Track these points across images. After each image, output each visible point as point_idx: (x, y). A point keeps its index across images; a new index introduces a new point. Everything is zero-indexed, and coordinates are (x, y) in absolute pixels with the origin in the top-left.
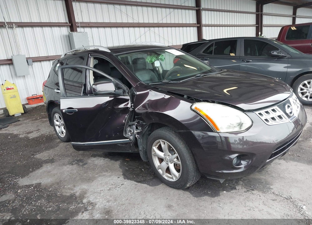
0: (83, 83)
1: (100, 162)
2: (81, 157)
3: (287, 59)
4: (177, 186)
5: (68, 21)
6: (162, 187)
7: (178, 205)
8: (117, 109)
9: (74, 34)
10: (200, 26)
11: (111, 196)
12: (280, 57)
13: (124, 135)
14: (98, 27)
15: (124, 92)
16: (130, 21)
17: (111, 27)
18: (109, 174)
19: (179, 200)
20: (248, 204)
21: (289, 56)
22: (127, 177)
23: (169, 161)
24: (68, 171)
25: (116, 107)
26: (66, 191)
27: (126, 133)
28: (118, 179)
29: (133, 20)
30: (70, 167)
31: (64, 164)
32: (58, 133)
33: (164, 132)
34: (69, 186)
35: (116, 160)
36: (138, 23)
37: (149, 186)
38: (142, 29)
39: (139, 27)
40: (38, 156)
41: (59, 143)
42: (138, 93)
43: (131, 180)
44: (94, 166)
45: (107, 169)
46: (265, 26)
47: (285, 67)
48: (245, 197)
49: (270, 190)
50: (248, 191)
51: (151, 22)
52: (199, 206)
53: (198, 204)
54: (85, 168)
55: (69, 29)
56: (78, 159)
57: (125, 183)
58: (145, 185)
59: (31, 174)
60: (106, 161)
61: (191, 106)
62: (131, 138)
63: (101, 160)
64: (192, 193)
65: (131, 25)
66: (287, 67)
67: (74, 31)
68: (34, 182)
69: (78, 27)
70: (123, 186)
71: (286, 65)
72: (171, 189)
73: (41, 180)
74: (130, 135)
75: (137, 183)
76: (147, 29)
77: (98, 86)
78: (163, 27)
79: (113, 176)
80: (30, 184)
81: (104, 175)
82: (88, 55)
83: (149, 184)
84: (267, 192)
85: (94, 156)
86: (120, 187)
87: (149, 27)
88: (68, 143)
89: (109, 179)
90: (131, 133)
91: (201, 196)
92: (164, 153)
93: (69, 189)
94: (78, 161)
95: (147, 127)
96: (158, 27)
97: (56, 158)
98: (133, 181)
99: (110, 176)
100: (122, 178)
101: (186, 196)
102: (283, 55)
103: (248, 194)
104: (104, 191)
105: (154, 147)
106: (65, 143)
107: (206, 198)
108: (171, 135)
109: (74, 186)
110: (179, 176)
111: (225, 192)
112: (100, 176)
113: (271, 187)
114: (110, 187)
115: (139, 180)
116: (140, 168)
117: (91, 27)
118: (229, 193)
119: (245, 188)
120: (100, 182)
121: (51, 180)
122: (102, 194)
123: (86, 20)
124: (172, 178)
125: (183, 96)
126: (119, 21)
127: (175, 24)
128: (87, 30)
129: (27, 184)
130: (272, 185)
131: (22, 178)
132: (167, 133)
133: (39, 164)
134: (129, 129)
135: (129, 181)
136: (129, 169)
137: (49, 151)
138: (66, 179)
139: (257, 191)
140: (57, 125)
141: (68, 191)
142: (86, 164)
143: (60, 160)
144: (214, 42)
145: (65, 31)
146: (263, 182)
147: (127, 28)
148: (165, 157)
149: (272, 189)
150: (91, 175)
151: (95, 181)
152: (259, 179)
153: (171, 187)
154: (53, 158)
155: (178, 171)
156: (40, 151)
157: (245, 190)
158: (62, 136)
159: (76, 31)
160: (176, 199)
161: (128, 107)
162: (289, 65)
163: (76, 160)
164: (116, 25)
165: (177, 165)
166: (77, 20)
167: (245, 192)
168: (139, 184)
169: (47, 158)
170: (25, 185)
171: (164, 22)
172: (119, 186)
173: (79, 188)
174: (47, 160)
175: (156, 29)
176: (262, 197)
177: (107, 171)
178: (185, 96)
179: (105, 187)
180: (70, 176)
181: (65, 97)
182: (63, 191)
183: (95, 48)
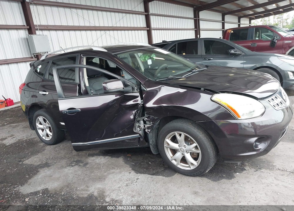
0: (77, 83)
1: (102, 160)
2: (77, 158)
3: (242, 56)
4: (195, 174)
5: (25, 24)
6: (177, 176)
7: (203, 190)
8: (125, 106)
9: (34, 36)
10: (150, 29)
11: (133, 192)
12: (237, 55)
13: (134, 131)
14: (56, 30)
15: (133, 89)
16: (87, 25)
17: (69, 30)
18: (118, 171)
19: (201, 186)
20: (264, 181)
21: (244, 54)
22: (138, 172)
23: (185, 151)
24: (72, 173)
25: (123, 104)
26: (81, 193)
27: (135, 129)
28: (130, 174)
29: (90, 24)
30: (71, 169)
31: (62, 167)
32: (42, 136)
33: (180, 124)
34: (82, 188)
35: (118, 157)
36: (95, 27)
37: (164, 177)
38: (98, 32)
39: (96, 30)
40: (28, 162)
41: (43, 146)
42: (148, 89)
43: (144, 174)
44: (97, 165)
45: (113, 166)
46: (202, 30)
47: (241, 64)
48: (257, 176)
49: (274, 167)
50: (257, 170)
51: (110, 26)
52: (223, 188)
53: (221, 187)
54: (88, 167)
55: (27, 32)
56: (76, 160)
57: (140, 177)
58: (160, 177)
59: (30, 181)
60: (107, 159)
61: (211, 98)
62: (141, 132)
63: (101, 158)
64: (210, 179)
65: (89, 29)
66: (243, 63)
67: (33, 34)
68: (39, 188)
69: (37, 29)
70: (139, 180)
71: (242, 62)
72: (187, 177)
73: (45, 186)
74: (139, 130)
75: (151, 176)
76: (103, 32)
77: (108, 84)
78: (117, 30)
79: (124, 172)
80: (35, 191)
81: (113, 173)
82: (80, 55)
83: (163, 176)
84: (273, 169)
85: (92, 155)
86: (137, 181)
87: (105, 30)
88: (55, 146)
89: (120, 175)
90: (140, 129)
91: (219, 180)
92: (178, 144)
93: (82, 190)
94: (76, 162)
95: (159, 121)
96: (113, 30)
97: (49, 162)
98: (147, 175)
99: (120, 172)
100: (133, 173)
101: (205, 181)
102: (239, 53)
103: (258, 173)
104: (122, 187)
105: (166, 139)
106: (51, 146)
107: (224, 180)
108: (189, 126)
109: (88, 187)
110: (197, 164)
111: (238, 173)
112: (109, 174)
113: (274, 164)
114: (126, 183)
115: (153, 173)
116: (146, 162)
117: (49, 30)
118: (242, 174)
119: (253, 168)
120: (114, 180)
121: (58, 184)
122: (122, 191)
123: (44, 23)
124: (189, 167)
125: (200, 89)
126: (76, 24)
127: (127, 27)
128: (46, 33)
129: (32, 191)
130: (274, 163)
131: (21, 186)
132: (184, 125)
133: (33, 171)
134: (137, 124)
135: (143, 175)
136: (136, 163)
137: (37, 156)
138: (74, 181)
139: (265, 170)
140: (40, 129)
141: (84, 192)
142: (87, 164)
143: (55, 163)
144: (177, 43)
145: (23, 33)
146: (265, 161)
147: (95, 31)
148: (181, 147)
149: (276, 166)
150: (99, 174)
151: (107, 179)
152: (260, 159)
153: (188, 175)
154: (46, 162)
155: (196, 159)
156: (27, 157)
157: (253, 170)
158: (46, 139)
159: (36, 34)
160: (198, 186)
161: (138, 104)
162: (245, 61)
163: (74, 161)
164: (75, 28)
165: (194, 154)
166: (35, 23)
167: (255, 171)
168: (154, 177)
169: (40, 163)
170: (30, 192)
171: (118, 25)
172: (135, 181)
173: (93, 188)
174: (40, 164)
175: (111, 32)
176: (271, 174)
177: (113, 168)
178: (202, 89)
179: (121, 184)
180: (77, 178)
181: (63, 98)
182: (78, 193)
183: (85, 48)
